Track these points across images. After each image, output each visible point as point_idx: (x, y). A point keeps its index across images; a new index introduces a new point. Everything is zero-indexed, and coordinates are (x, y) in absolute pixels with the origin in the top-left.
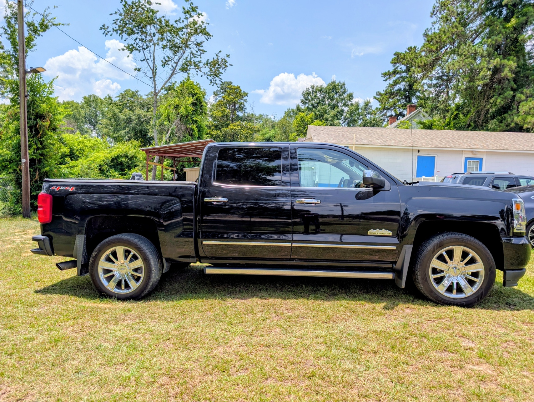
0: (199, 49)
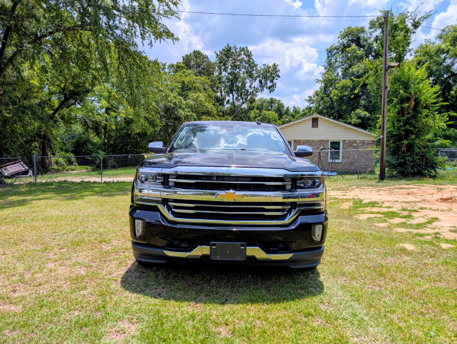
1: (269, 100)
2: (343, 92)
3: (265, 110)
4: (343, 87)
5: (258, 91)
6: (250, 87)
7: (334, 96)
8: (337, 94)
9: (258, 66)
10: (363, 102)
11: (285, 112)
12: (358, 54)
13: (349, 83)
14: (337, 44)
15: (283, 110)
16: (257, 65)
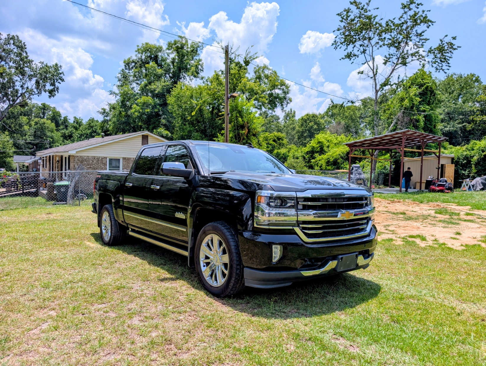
0: (420, 39)
1: (40, 105)
2: (145, 109)
3: (35, 117)
4: (144, 103)
5: (33, 93)
6: (22, 86)
7: (136, 111)
8: (138, 110)
9: (34, 63)
10: (163, 121)
11: (62, 122)
12: (158, 72)
13: (150, 101)
14: (134, 58)
15: (61, 119)
16: (32, 61)
